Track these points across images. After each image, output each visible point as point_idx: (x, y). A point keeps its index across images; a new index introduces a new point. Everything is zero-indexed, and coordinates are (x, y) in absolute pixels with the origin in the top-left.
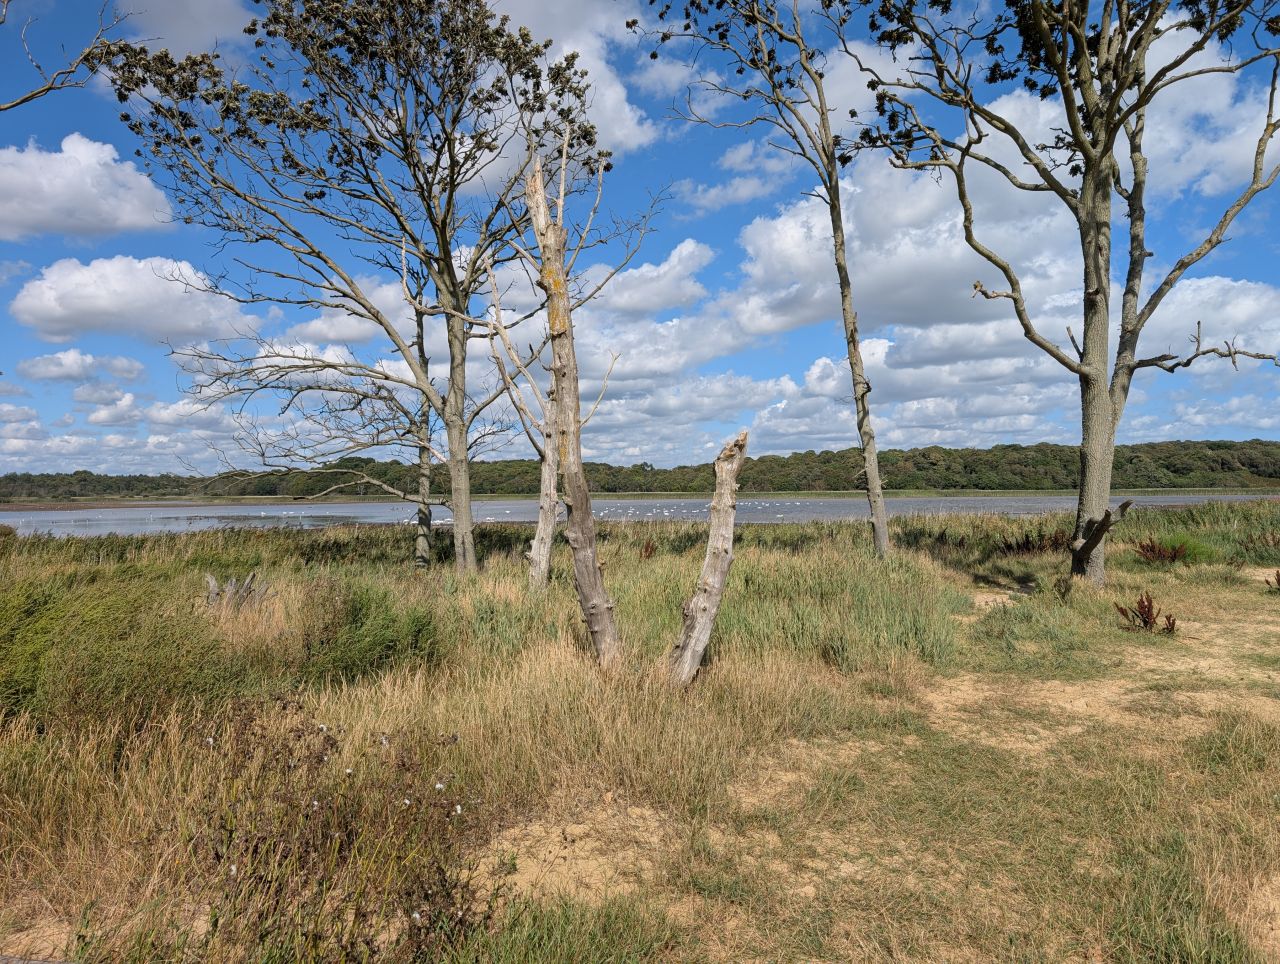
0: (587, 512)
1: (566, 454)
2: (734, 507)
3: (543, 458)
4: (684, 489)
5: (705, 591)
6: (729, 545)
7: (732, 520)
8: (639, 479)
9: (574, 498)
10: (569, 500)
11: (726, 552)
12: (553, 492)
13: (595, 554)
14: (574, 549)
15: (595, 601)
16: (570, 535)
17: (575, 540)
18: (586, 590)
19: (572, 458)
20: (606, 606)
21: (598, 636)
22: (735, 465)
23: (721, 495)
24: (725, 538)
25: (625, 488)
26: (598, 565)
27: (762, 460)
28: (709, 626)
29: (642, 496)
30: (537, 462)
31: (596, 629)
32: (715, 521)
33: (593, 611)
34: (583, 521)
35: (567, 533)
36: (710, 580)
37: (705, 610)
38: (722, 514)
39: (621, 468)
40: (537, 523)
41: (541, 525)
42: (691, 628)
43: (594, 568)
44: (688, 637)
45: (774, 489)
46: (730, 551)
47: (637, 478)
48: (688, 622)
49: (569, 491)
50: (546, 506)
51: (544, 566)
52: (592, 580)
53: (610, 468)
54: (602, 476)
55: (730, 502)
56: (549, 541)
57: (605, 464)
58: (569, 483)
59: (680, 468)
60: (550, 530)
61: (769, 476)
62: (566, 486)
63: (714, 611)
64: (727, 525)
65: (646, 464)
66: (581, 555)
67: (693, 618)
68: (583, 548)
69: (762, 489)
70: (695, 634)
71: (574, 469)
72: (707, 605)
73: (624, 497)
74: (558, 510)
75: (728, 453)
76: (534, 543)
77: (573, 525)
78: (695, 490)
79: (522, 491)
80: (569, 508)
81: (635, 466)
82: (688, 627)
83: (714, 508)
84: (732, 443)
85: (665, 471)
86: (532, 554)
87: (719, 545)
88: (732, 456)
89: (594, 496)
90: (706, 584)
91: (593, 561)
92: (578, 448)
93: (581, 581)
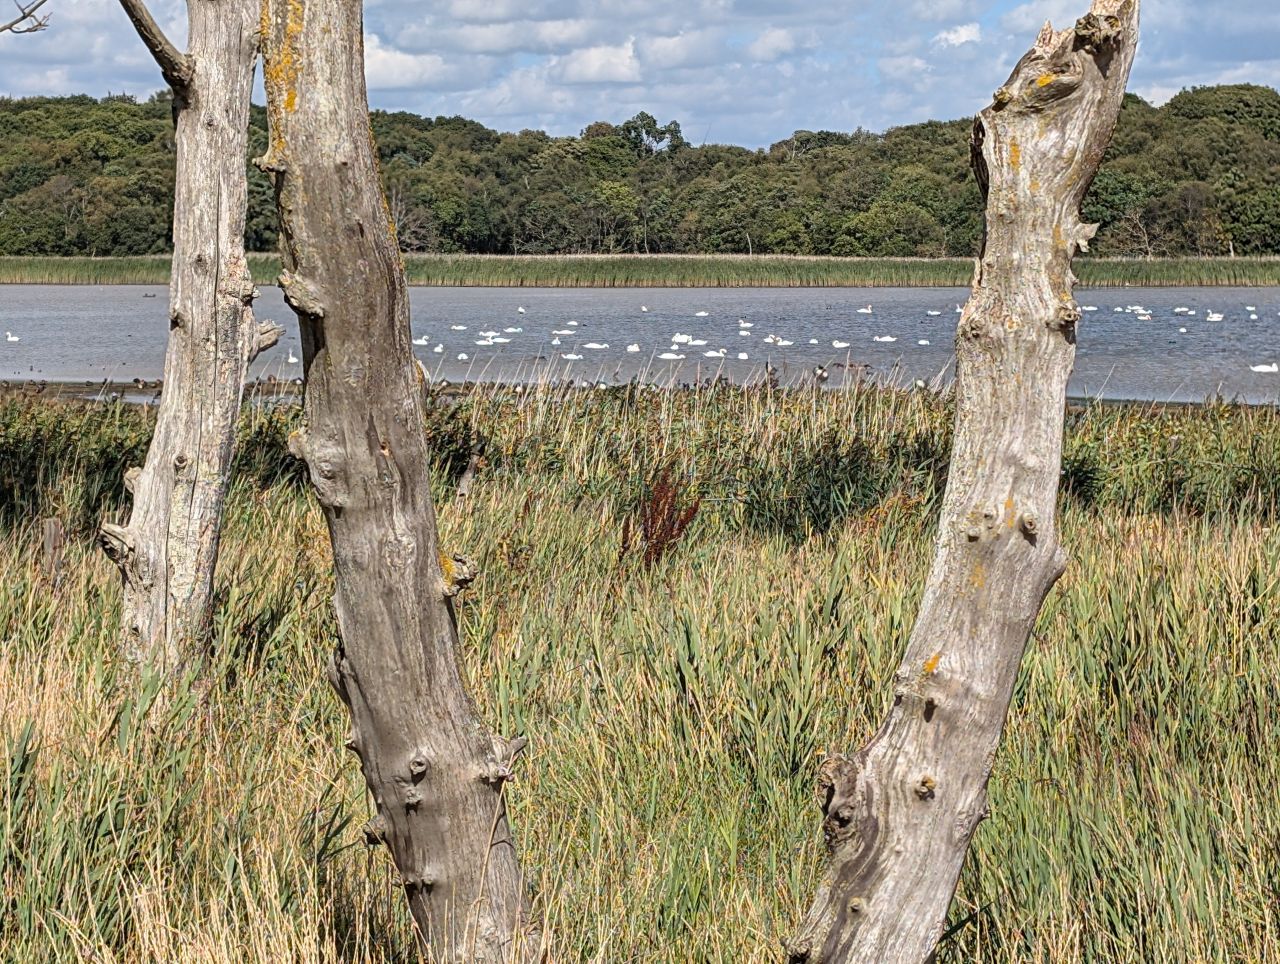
0: (393, 347)
1: (296, 78)
2: (1066, 329)
3: (181, 90)
4: (825, 243)
5: (930, 709)
6: (1041, 504)
7: (1055, 390)
8: (617, 192)
9: (335, 278)
10: (311, 292)
11: (1028, 534)
12: (231, 248)
13: (426, 533)
14: (332, 512)
15: (425, 751)
16: (316, 448)
17: (340, 474)
18: (388, 700)
19: (323, 99)
20: (475, 770)
21: (442, 908)
22: (1076, 135)
23: (1007, 272)
24: (1021, 473)
25: (551, 236)
26: (443, 586)
27: (1190, 107)
28: (946, 867)
29: (629, 275)
30: (150, 112)
31: (430, 872)
32: (975, 394)
33: (417, 793)
34: (374, 386)
35: (300, 441)
36: (951, 663)
37: (925, 794)
38: (1013, 359)
39: (535, 141)
40: (157, 388)
41: (172, 401)
42: (863, 874)
43: (422, 592)
44: (849, 915)
45: (1243, 245)
46: (1046, 529)
47: (608, 187)
48: (848, 851)
49: (308, 252)
50: (197, 316)
51: (187, 584)
52: (415, 652)
53: (480, 137)
54: (441, 175)
55: (1049, 308)
56: (208, 473)
57: (458, 123)
58: (309, 213)
59: (804, 141)
60: (214, 423)
61: (1218, 184)
62: (298, 223)
63: (967, 799)
64: (1033, 414)
65: (647, 122)
66: (363, 540)
67: (872, 830)
68: (372, 508)
69: (1190, 245)
70: (879, 903)
71: (337, 145)
72: (937, 775)
73: (546, 276)
74: (253, 332)
75: (1043, 75)
76: (143, 482)
77: (330, 402)
78: (873, 246)
79: (82, 244)
80: (313, 329)
81: (597, 131)
82: (846, 871)
83: (976, 334)
84: (1065, 28)
85: (735, 158)
86: (135, 531)
87: (997, 502)
88: (1063, 91)
89: (414, 268)
90: (932, 677)
91: (421, 571)
92: (354, 49)
93: (364, 656)
